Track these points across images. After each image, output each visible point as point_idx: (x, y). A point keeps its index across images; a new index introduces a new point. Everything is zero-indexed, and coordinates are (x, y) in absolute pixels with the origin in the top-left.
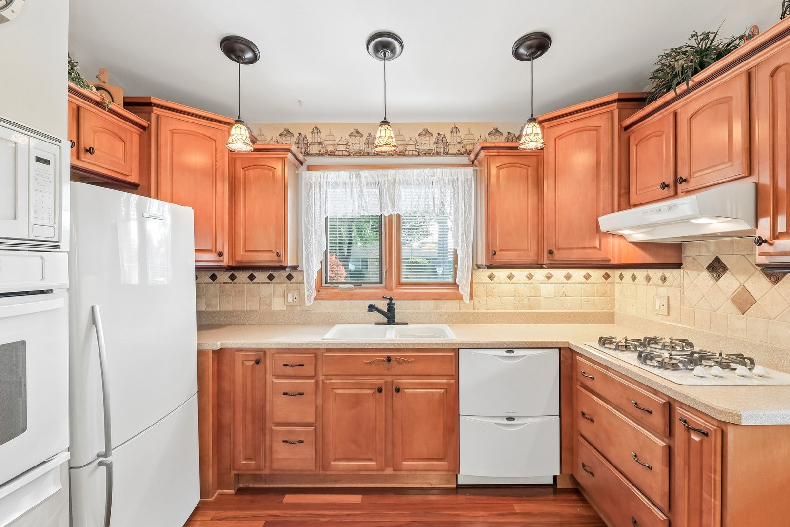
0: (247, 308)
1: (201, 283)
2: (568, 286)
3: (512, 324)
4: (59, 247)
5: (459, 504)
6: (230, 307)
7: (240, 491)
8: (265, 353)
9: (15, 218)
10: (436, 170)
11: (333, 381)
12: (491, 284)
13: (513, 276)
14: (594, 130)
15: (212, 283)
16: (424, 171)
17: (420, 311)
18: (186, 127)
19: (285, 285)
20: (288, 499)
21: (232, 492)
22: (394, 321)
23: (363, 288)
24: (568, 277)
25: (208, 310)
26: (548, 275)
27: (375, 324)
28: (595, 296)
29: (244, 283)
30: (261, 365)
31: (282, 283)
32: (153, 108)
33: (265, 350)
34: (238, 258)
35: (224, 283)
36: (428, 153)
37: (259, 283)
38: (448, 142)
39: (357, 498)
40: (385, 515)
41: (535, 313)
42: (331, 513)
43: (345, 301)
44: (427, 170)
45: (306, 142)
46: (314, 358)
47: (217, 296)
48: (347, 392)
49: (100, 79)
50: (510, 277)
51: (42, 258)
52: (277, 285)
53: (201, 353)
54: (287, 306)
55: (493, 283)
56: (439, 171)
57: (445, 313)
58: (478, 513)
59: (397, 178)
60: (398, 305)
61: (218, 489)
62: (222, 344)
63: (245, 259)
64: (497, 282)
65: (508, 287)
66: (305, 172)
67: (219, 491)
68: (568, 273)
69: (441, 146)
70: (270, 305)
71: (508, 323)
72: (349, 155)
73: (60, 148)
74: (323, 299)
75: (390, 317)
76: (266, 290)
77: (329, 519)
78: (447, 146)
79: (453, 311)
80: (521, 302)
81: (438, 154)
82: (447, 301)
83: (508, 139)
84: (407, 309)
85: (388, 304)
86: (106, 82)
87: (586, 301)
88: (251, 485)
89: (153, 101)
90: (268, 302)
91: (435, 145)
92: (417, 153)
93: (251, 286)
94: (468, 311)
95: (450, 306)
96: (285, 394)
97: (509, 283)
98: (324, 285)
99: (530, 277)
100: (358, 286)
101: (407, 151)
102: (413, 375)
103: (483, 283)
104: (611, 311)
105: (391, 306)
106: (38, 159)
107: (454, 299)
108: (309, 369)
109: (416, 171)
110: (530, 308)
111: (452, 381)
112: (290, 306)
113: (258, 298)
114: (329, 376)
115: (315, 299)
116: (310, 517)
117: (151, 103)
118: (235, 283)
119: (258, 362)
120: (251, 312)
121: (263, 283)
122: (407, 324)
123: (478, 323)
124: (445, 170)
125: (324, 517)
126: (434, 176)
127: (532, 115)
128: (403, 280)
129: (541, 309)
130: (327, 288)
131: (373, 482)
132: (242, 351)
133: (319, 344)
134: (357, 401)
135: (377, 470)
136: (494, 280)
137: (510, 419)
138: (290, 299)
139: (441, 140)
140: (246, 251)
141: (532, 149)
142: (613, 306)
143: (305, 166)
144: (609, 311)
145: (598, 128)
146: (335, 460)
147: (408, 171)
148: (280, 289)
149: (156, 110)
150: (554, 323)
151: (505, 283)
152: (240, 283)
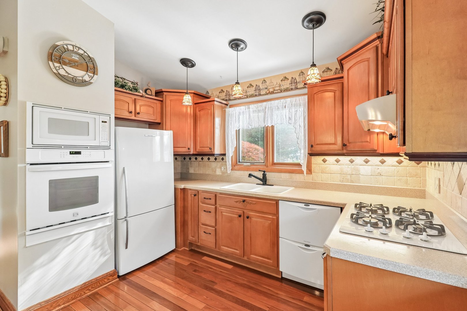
0: (207, 173)
1: (192, 161)
2: (383, 168)
3: (338, 191)
4: (110, 148)
5: (273, 285)
6: (201, 172)
7: (191, 250)
8: (198, 192)
9: (95, 140)
10: (287, 99)
11: (222, 208)
12: (324, 165)
13: (340, 161)
14: (367, 61)
15: (195, 161)
16: (280, 101)
17: (281, 179)
18: (175, 98)
19: (221, 163)
20: (205, 258)
21: (188, 249)
22: (266, 183)
23: (254, 165)
24: (383, 162)
25: (194, 173)
26: (366, 161)
27: (257, 184)
28: (407, 177)
29: (206, 161)
30: (196, 197)
31: (220, 162)
32: (164, 93)
33: (198, 191)
34: (197, 150)
35: (200, 161)
36: (286, 90)
37: (211, 162)
38: (298, 82)
39: (230, 267)
40: (236, 277)
41: (354, 185)
42: (215, 268)
43: (245, 172)
44: (282, 100)
45: (229, 94)
46: (215, 196)
47: (197, 167)
48: (227, 214)
49: (148, 86)
50: (337, 161)
51: (104, 152)
52: (218, 163)
53: (175, 189)
54: (222, 173)
55: (325, 164)
56: (288, 100)
57: (295, 181)
58: (281, 292)
59: (267, 107)
60: (269, 175)
61: (184, 247)
62: (184, 186)
63: (200, 151)
64: (328, 164)
65: (336, 168)
66: (229, 109)
67: (184, 248)
68: (383, 159)
69: (293, 84)
70: (215, 171)
71: (336, 190)
72: (247, 97)
73: (110, 117)
74: (236, 170)
75: (264, 181)
76: (214, 165)
77: (212, 270)
78: (297, 84)
79: (300, 180)
80: (345, 178)
81: (292, 89)
82: (297, 175)
83: (336, 73)
84: (275, 177)
85: (263, 174)
86: (150, 86)
87: (399, 180)
88: (196, 249)
89: (163, 90)
90: (214, 170)
91: (290, 85)
92: (280, 91)
93: (208, 163)
94: (309, 181)
95: (298, 177)
96: (205, 211)
97: (337, 165)
98: (238, 163)
99: (352, 161)
100: (252, 164)
101: (275, 91)
102: (255, 211)
103: (319, 164)
104: (422, 189)
105: (264, 175)
106: (103, 122)
107: (300, 173)
108: (213, 201)
109: (277, 102)
110: (352, 182)
111: (274, 217)
112: (223, 173)
113: (211, 168)
114: (221, 206)
115: (232, 170)
116: (207, 267)
117: (163, 91)
118: (203, 161)
119: (195, 195)
120: (209, 175)
121: (213, 162)
122: (273, 185)
123: (315, 189)
124: (292, 99)
125: (211, 269)
126: (286, 103)
127: (313, 62)
128: (275, 161)
129: (360, 183)
130: (239, 165)
131: (241, 262)
132: (191, 190)
133: (218, 190)
134: (231, 220)
135: (239, 256)
136: (326, 163)
137: (306, 245)
138: (222, 170)
139: (294, 81)
140: (200, 147)
141: (318, 82)
142: (425, 185)
143: (228, 106)
144: (420, 188)
145: (369, 59)
146: (223, 246)
147: (273, 102)
148: (219, 164)
149: (165, 93)
150: (370, 193)
151: (334, 165)
152: (205, 161)
